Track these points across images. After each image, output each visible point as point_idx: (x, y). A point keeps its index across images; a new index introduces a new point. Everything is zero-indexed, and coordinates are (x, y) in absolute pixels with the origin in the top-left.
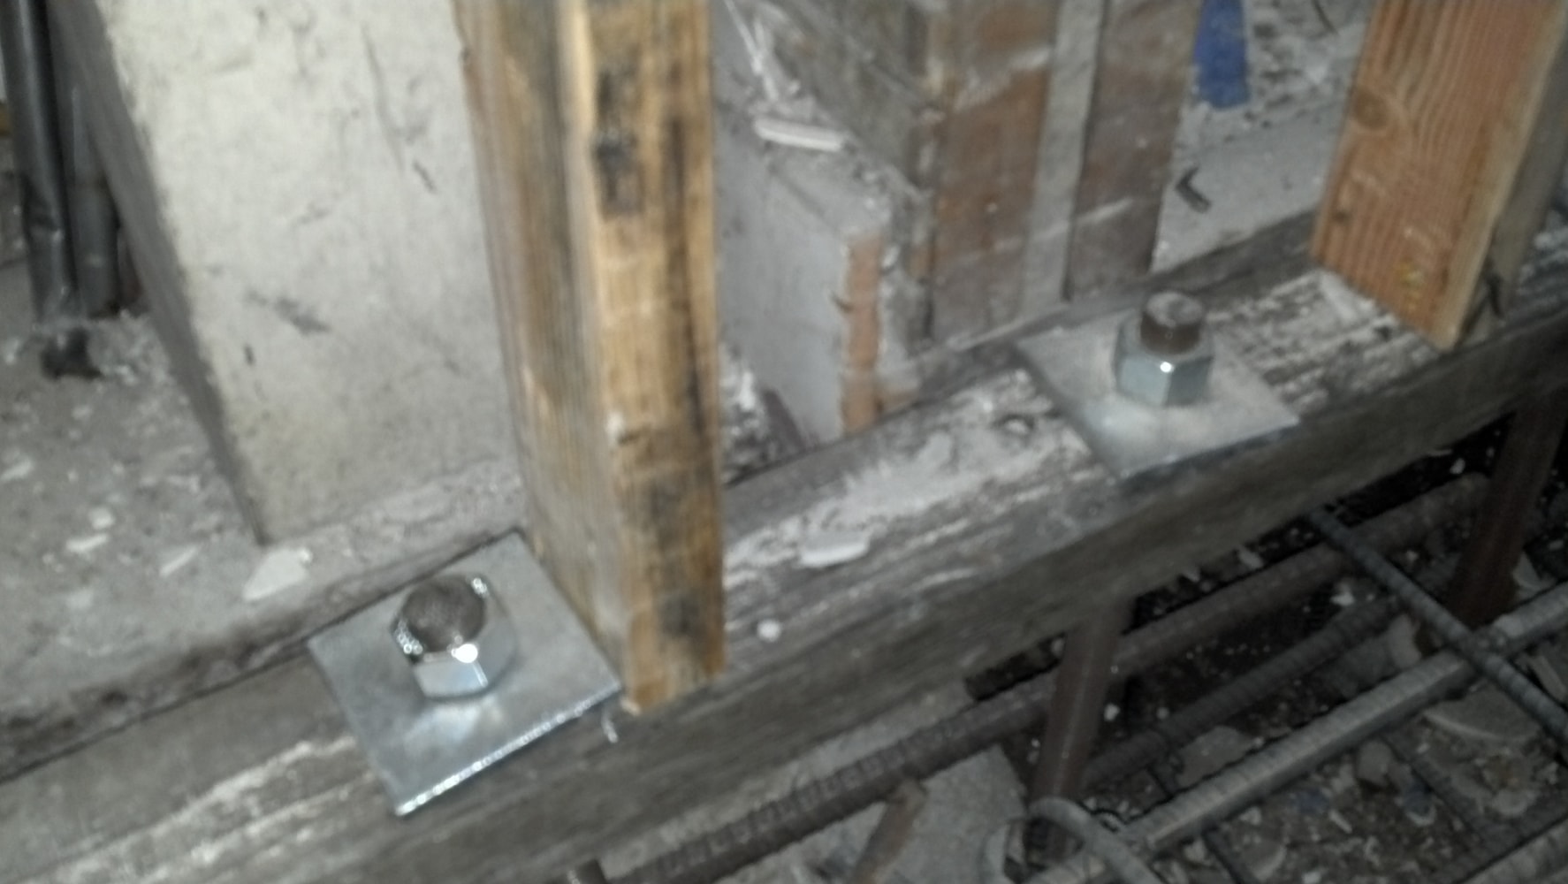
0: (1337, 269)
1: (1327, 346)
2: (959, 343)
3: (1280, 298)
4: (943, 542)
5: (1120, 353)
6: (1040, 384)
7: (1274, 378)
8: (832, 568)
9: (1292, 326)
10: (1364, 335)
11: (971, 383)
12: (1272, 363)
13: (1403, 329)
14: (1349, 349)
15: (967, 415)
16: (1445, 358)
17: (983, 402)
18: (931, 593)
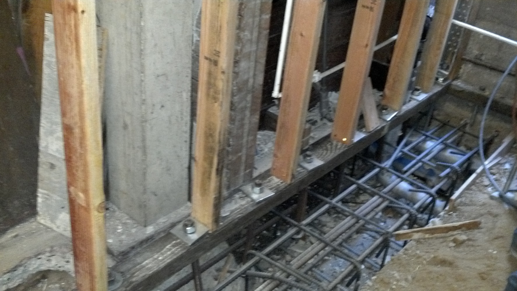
0: (275, 176)
1: (276, 185)
2: (232, 189)
3: (269, 180)
4: (238, 212)
5: (253, 188)
6: (244, 193)
7: (271, 189)
8: (226, 216)
9: (271, 183)
10: (279, 183)
11: (235, 194)
12: (270, 188)
13: (284, 182)
14: (278, 185)
15: (236, 198)
16: (290, 185)
17: (237, 196)
18: (238, 218)
